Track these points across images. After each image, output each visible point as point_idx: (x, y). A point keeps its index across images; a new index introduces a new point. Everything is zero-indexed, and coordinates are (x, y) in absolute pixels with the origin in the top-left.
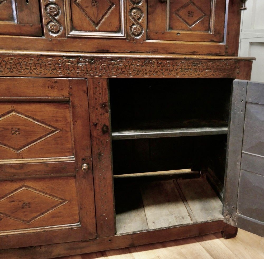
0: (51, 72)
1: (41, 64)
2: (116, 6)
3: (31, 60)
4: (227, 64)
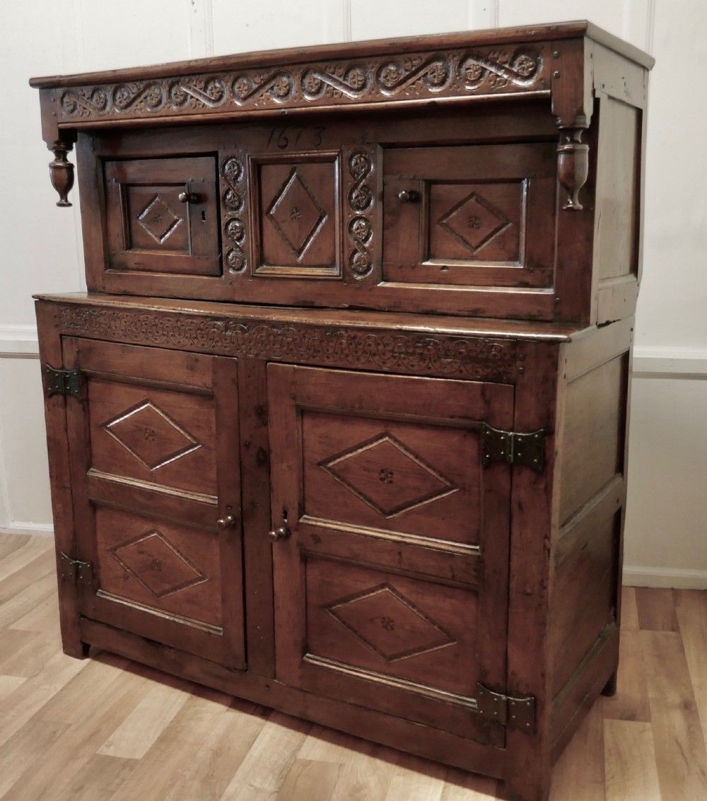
0: (191, 342)
1: (179, 328)
2: (329, 216)
3: (168, 320)
4: (492, 346)
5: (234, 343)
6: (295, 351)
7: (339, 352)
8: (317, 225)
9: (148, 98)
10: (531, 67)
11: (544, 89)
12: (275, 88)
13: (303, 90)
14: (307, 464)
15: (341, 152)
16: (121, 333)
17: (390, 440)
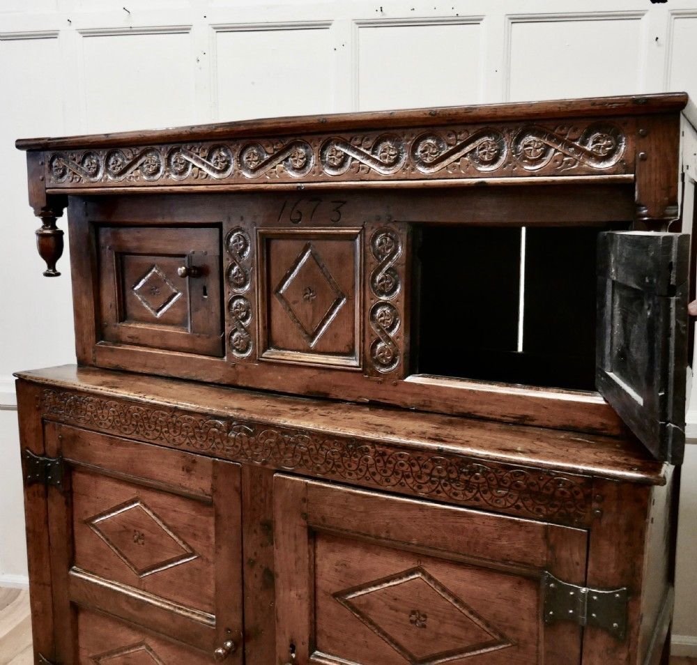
0: (188, 441)
1: (175, 425)
2: (348, 299)
3: (163, 415)
4: (559, 482)
5: (237, 447)
6: (310, 463)
7: (364, 469)
8: (334, 308)
9: (145, 166)
10: (609, 146)
11: (625, 174)
12: (290, 159)
13: (323, 163)
14: (320, 594)
15: (363, 230)
16: (109, 424)
17: (423, 577)
